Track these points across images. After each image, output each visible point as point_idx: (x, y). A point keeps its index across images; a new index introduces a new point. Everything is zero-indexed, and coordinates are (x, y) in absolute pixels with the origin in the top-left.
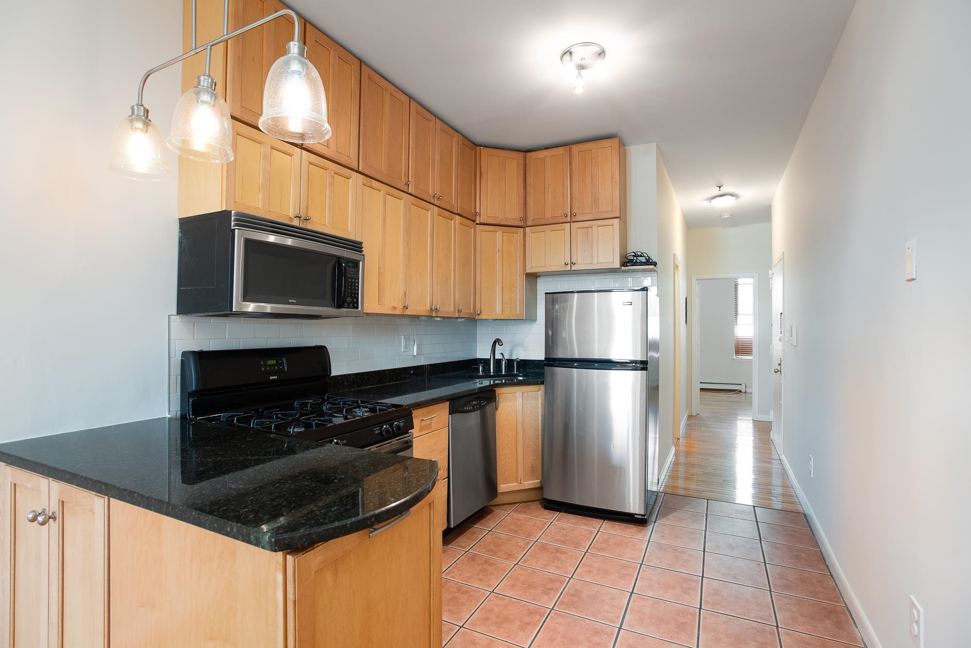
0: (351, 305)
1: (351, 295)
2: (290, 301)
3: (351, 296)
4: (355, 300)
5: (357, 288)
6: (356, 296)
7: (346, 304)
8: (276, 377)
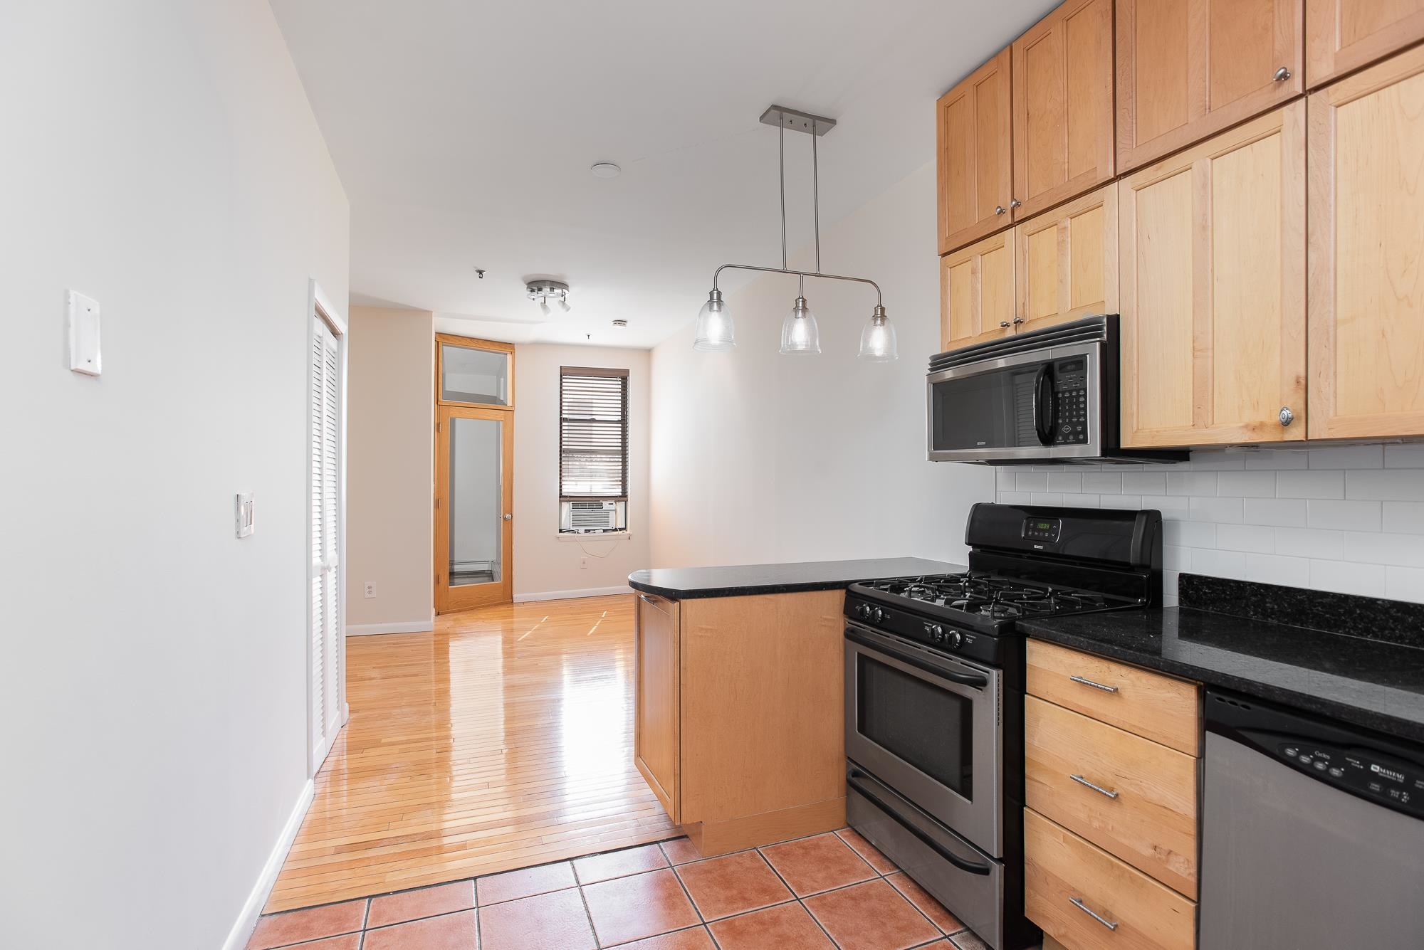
0: (1071, 437)
1: (1070, 420)
2: (978, 443)
3: (1071, 423)
4: (1079, 428)
5: (1082, 406)
6: (1082, 419)
7: (1060, 438)
8: (1041, 547)
